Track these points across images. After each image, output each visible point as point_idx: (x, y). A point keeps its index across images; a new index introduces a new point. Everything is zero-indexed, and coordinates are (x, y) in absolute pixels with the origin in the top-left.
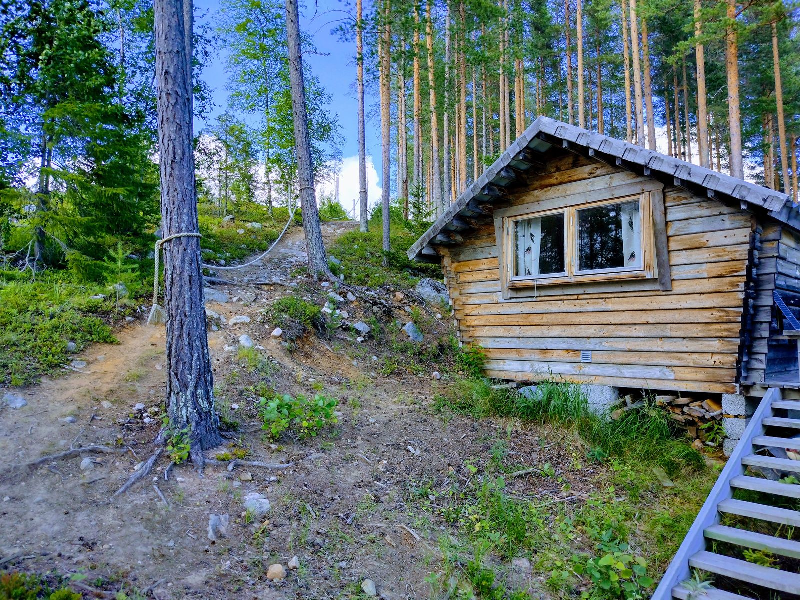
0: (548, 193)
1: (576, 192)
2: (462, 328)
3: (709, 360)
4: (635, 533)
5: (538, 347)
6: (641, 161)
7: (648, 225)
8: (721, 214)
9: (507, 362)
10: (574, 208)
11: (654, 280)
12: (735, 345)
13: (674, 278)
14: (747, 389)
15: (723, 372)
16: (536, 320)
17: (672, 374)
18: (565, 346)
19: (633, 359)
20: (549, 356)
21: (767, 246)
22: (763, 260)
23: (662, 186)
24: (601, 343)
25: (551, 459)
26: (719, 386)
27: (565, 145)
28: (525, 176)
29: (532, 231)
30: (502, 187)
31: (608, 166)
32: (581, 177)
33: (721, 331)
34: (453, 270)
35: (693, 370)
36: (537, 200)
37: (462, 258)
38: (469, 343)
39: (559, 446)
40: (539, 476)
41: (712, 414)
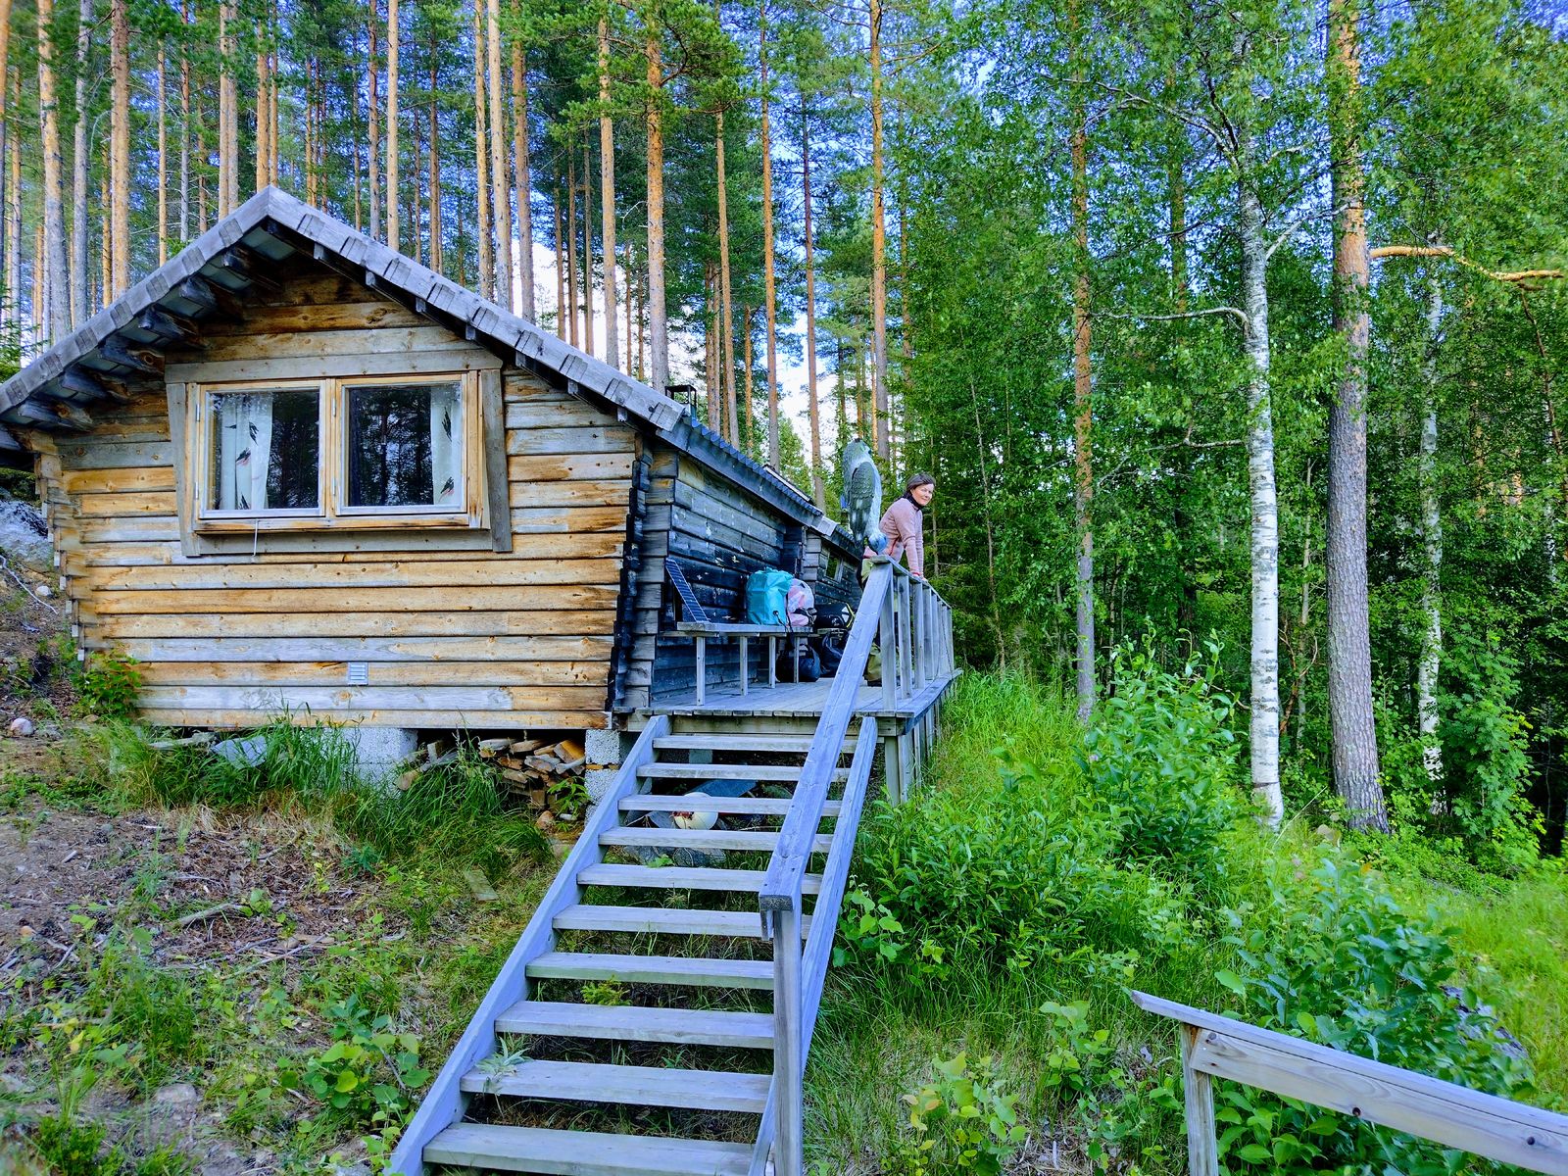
0: (286, 345)
1: (344, 350)
2: (85, 618)
3: (567, 674)
4: (414, 992)
5: (259, 656)
6: (461, 313)
7: (473, 432)
8: (592, 425)
9: (189, 689)
10: (340, 382)
11: (481, 532)
12: (606, 647)
13: (516, 529)
14: (623, 719)
15: (589, 693)
16: (257, 601)
17: (508, 699)
18: (316, 654)
19: (445, 674)
20: (283, 675)
21: (659, 484)
22: (651, 508)
23: (499, 363)
24: (387, 647)
25: (268, 880)
26: (581, 716)
27: (318, 255)
28: (237, 302)
29: (252, 418)
30: (186, 316)
31: (405, 311)
32: (355, 322)
33: (588, 623)
34: (66, 487)
35: (542, 691)
36: (262, 354)
37: (88, 460)
38: (101, 651)
39: (290, 851)
40: (237, 917)
41: (568, 766)
